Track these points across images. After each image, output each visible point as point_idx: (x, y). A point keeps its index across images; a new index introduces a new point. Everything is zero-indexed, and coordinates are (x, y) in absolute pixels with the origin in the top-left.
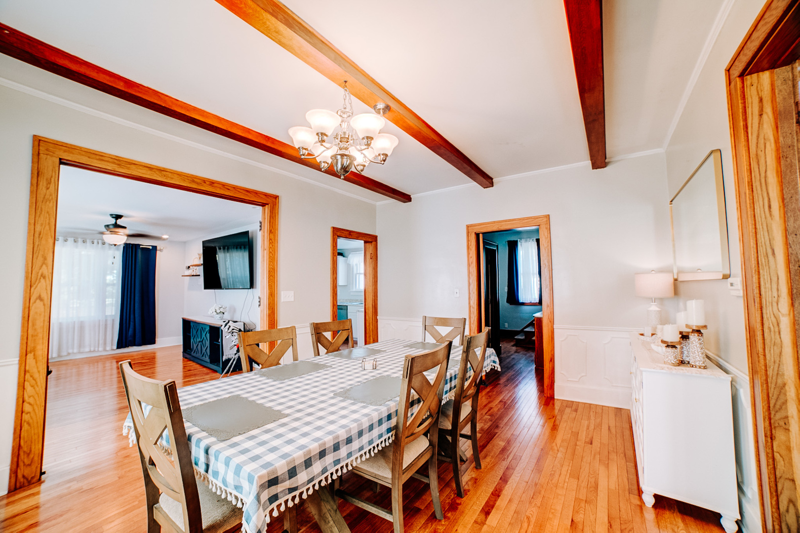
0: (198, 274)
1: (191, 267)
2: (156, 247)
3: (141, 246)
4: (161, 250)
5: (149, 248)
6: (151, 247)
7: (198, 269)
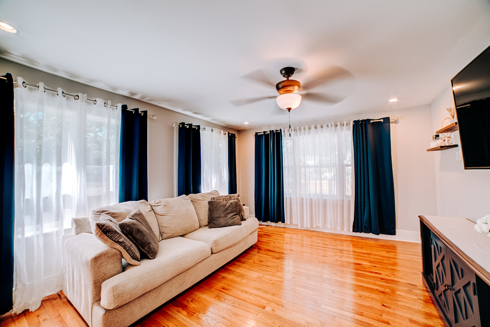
0: (454, 144)
1: (440, 135)
2: (388, 118)
3: (371, 121)
4: (396, 122)
5: (380, 122)
6: (382, 120)
7: (452, 136)
